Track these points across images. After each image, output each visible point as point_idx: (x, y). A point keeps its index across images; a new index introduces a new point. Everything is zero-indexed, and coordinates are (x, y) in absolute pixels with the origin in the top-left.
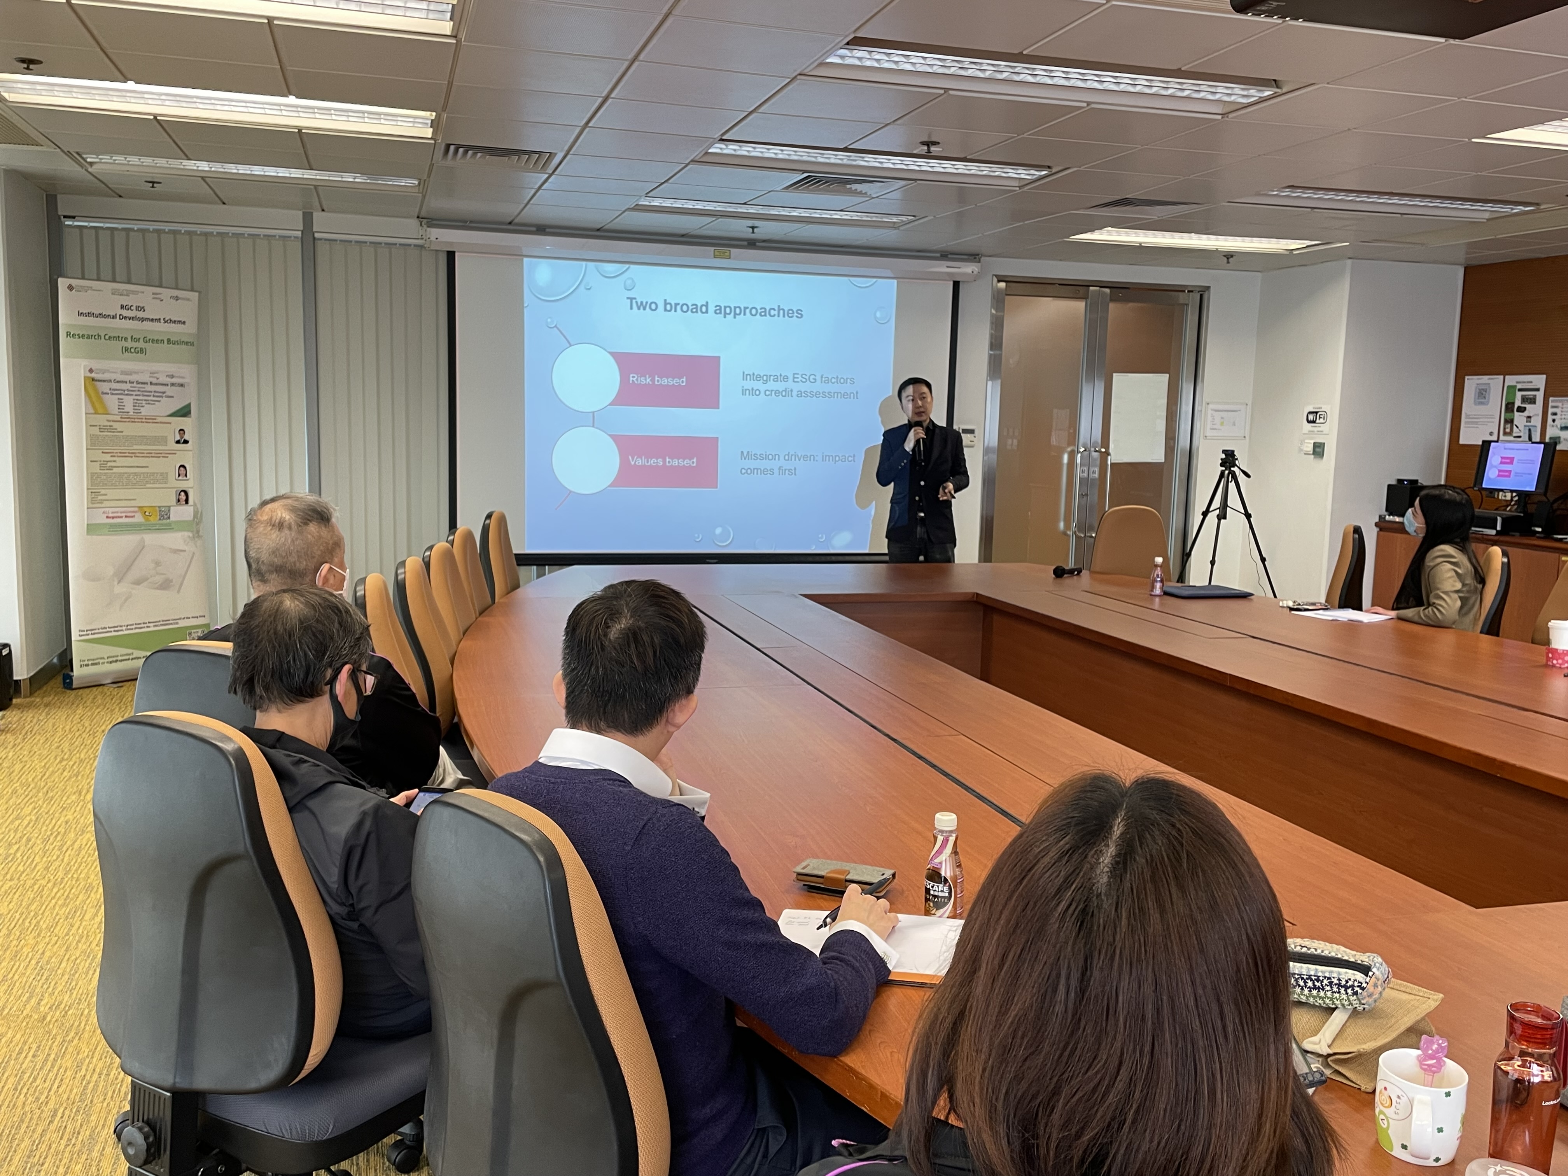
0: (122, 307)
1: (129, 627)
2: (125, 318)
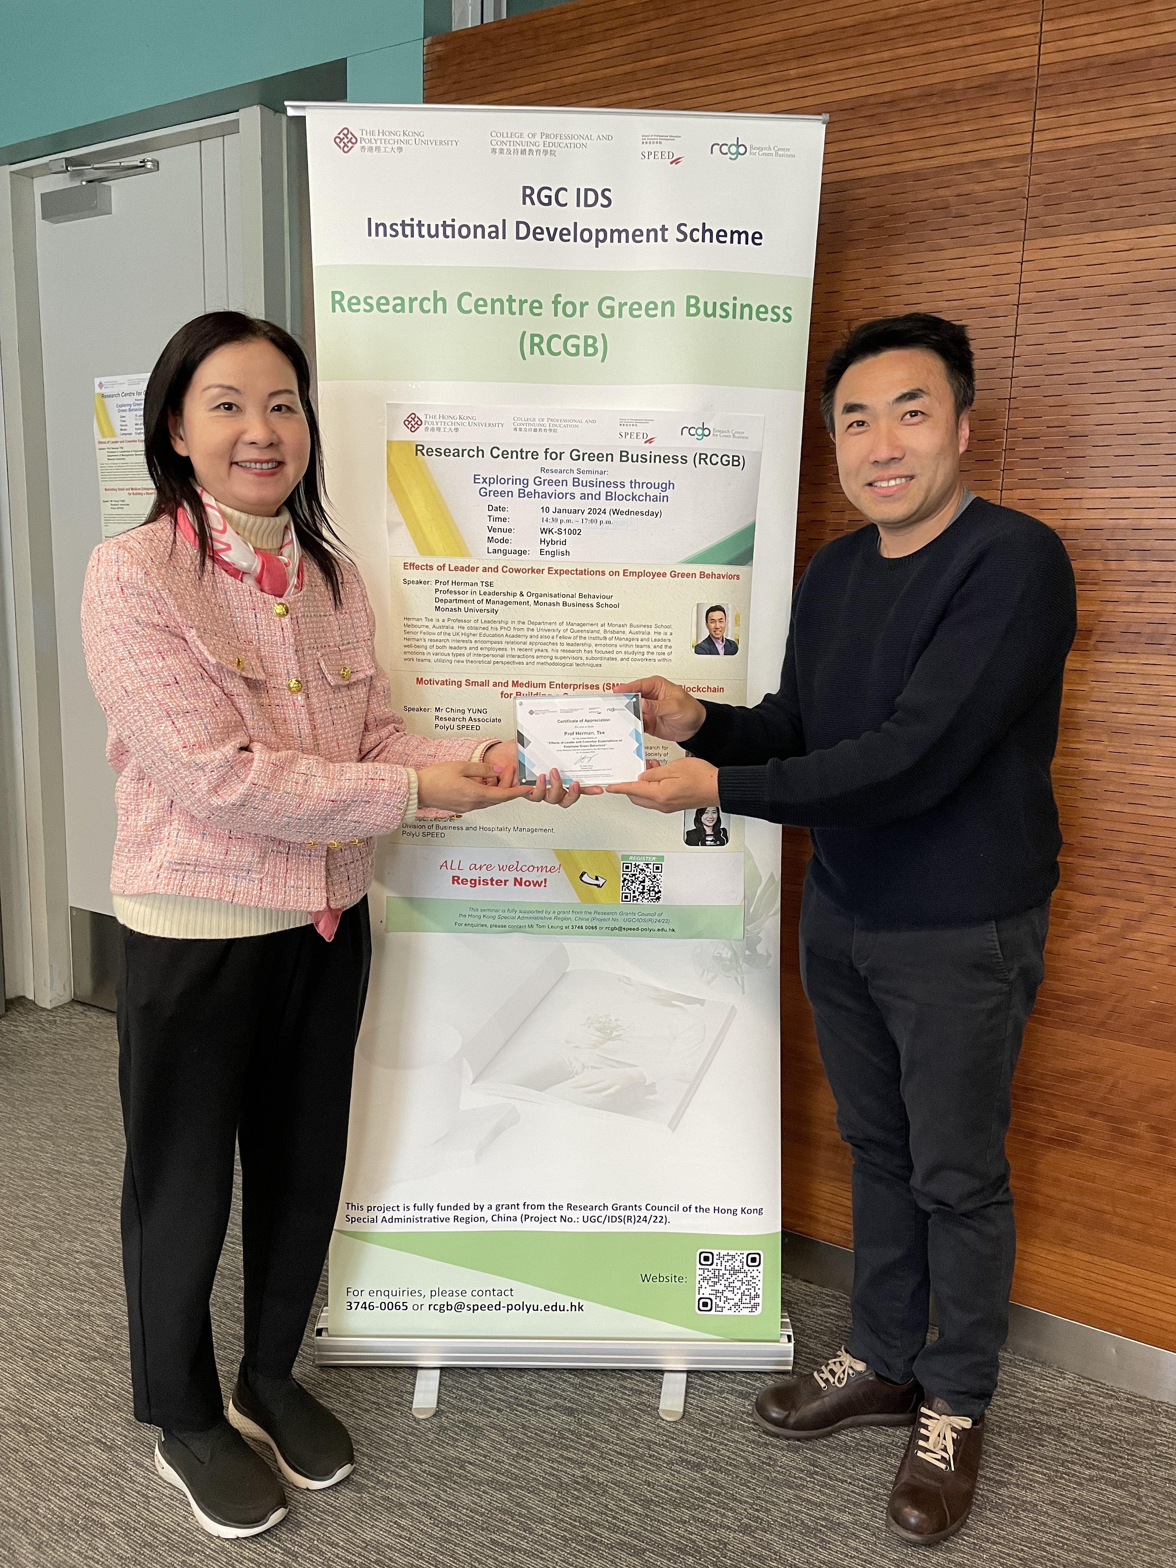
0: (527, 194)
1: (503, 1212)
2: (536, 233)
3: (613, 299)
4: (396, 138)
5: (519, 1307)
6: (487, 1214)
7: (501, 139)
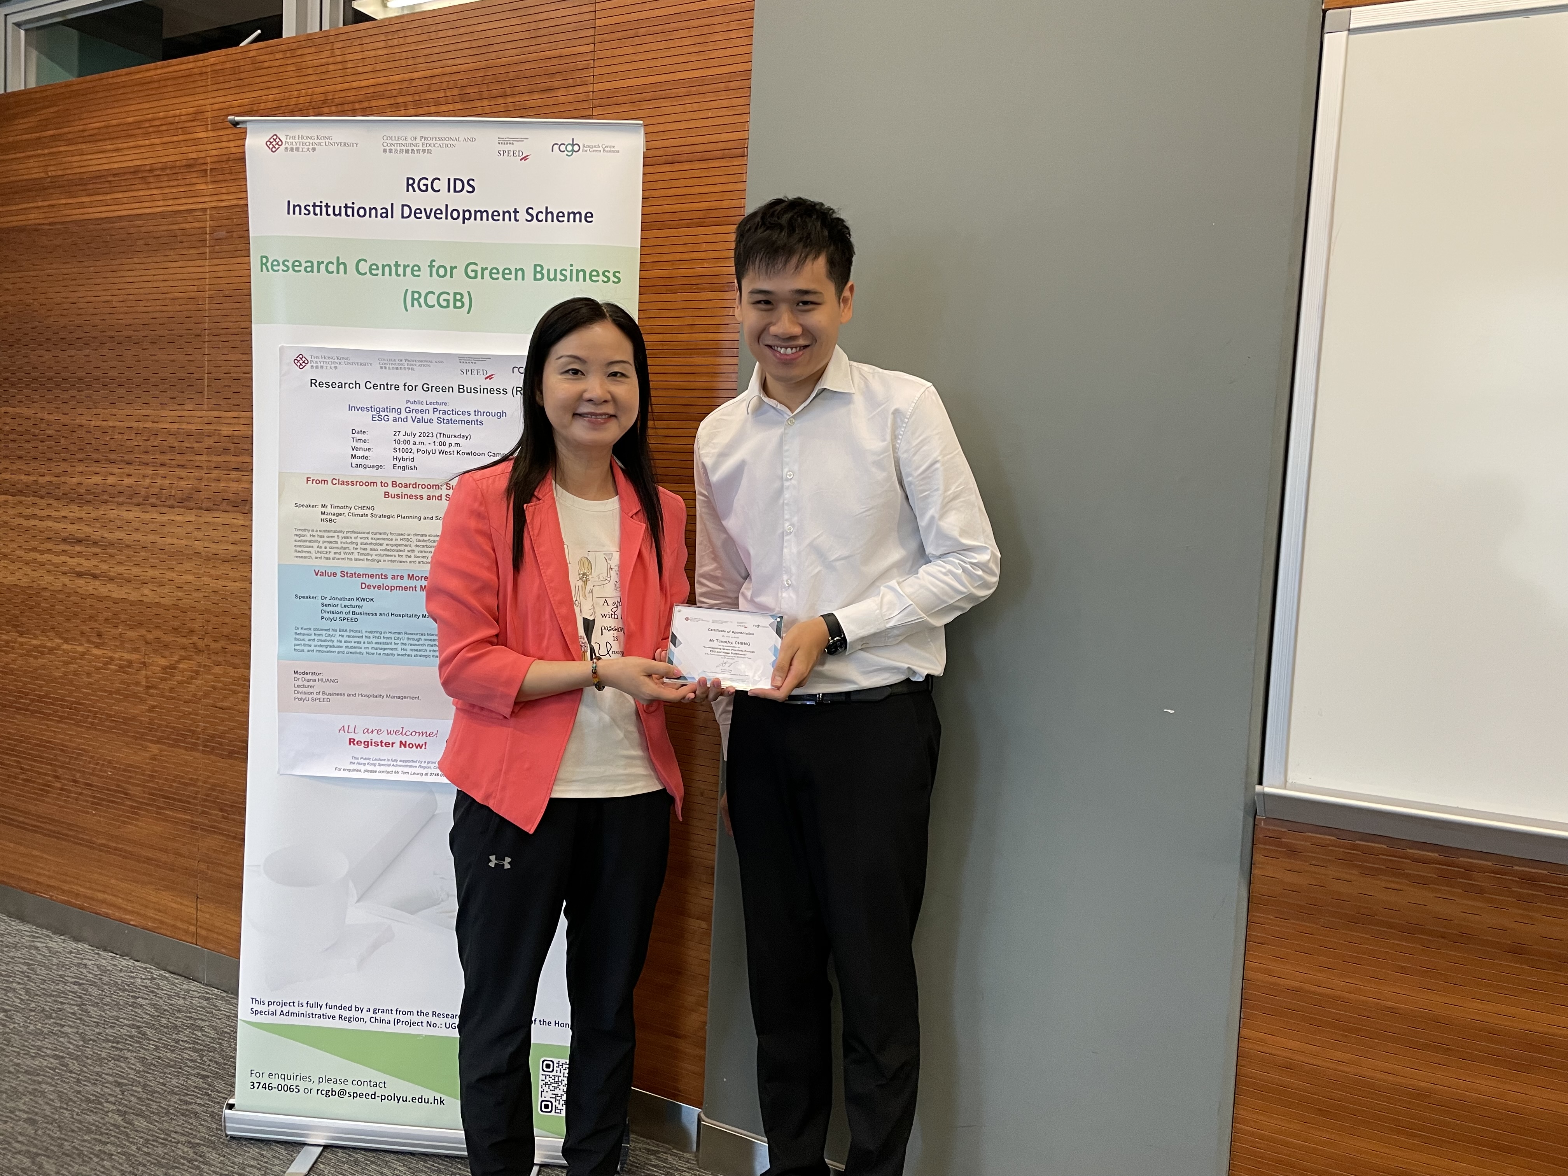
3: (476, 264)
4: (311, 141)
5: (390, 1098)
6: (366, 1016)
7: (390, 141)
